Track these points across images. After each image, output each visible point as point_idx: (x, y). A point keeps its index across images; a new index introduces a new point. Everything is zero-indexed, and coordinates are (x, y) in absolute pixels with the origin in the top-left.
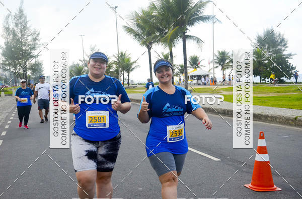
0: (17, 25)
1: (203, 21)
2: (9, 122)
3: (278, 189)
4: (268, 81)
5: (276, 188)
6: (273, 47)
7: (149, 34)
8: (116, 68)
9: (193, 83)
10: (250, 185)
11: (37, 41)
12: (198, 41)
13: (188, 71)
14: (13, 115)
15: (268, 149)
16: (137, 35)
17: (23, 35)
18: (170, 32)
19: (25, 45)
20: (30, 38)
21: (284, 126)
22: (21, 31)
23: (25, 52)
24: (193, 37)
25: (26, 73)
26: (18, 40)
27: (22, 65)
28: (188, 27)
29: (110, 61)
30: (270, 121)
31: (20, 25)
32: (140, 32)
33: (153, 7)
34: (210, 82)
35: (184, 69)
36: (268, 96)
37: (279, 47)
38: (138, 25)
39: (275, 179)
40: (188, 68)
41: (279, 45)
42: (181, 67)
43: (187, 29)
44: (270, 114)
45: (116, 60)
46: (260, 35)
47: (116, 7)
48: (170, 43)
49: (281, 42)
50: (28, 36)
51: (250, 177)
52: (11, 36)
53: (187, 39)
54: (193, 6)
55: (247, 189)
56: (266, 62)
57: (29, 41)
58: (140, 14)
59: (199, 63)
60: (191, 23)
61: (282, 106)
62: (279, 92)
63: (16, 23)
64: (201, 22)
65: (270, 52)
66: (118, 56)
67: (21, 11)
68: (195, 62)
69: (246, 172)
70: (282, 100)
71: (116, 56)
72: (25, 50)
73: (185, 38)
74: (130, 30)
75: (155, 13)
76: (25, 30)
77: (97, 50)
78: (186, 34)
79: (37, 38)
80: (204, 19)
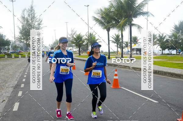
0: (29, 15)
2: (26, 73)
7: (108, 22)
8: (86, 43)
9: (134, 53)
11: (40, 25)
12: (139, 27)
14: (28, 69)
16: (101, 23)
17: (32, 21)
18: (122, 22)
20: (36, 23)
22: (31, 19)
24: (136, 24)
26: (30, 24)
28: (133, 19)
29: (84, 38)
31: (31, 16)
32: (103, 21)
33: (112, 6)
38: (102, 18)
42: (126, 43)
45: (87, 38)
47: (88, 6)
48: (122, 28)
52: (26, 22)
54: (137, 6)
56: (180, 41)
57: (36, 25)
58: (103, 10)
60: (135, 16)
63: (29, 14)
64: (142, 16)
66: (88, 35)
67: (32, 7)
68: (135, 40)
71: (87, 35)
73: (131, 25)
74: (96, 20)
75: (112, 10)
76: (34, 19)
77: (75, 31)
78: (132, 23)
79: (41, 23)
80: (143, 14)
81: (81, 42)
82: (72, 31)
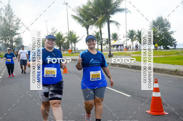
0: (6, 15)
1: (120, 12)
2: (2, 74)
3: (166, 113)
4: (159, 48)
5: (165, 113)
6: (162, 27)
7: (87, 20)
8: (67, 41)
9: (114, 49)
10: (149, 111)
11: (19, 25)
12: (117, 24)
13: (111, 42)
14: (5, 70)
15: (160, 89)
16: (80, 20)
17: (10, 21)
18: (100, 19)
19: (11, 27)
20: (14, 23)
21: (169, 75)
22: (9, 19)
23: (12, 31)
24: (114, 21)
25: (13, 44)
26: (7, 24)
27: (10, 39)
28: (110, 15)
30: (161, 72)
31: (8, 15)
32: (82, 18)
33: (90, 3)
34: (124, 49)
35: (108, 41)
36: (159, 57)
37: (166, 27)
38: (81, 15)
39: (164, 107)
40: (111, 41)
41: (165, 26)
42: (107, 40)
43: (110, 17)
44: (160, 68)
45: (68, 36)
46: (154, 20)
47: (67, 4)
48: (100, 25)
49: (167, 24)
50: (13, 21)
51: (149, 106)
52: (3, 22)
53: (110, 23)
54: (114, 3)
55: (148, 114)
56: (158, 36)
57: (14, 24)
58: (82, 7)
59: (117, 38)
60: (113, 13)
61: (168, 63)
62: (166, 55)
63: (6, 14)
64: (119, 12)
65: (160, 30)
66: (69, 34)
67: (9, 6)
68: (115, 37)
69: (147, 103)
70: (168, 59)
71: (67, 33)
72: (12, 30)
73: (109, 22)
74: (75, 17)
75: (91, 7)
76: (11, 18)
77: (55, 30)
78: (110, 20)
79: (19, 23)
80: (120, 10)
81: (61, 41)
82: (53, 29)
